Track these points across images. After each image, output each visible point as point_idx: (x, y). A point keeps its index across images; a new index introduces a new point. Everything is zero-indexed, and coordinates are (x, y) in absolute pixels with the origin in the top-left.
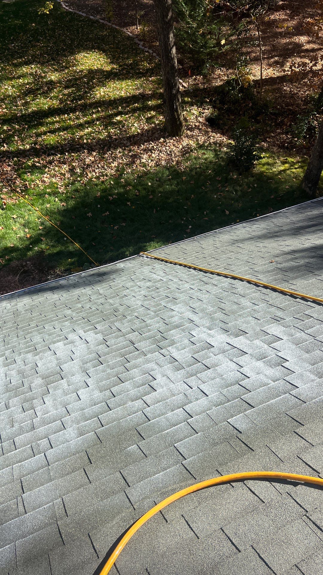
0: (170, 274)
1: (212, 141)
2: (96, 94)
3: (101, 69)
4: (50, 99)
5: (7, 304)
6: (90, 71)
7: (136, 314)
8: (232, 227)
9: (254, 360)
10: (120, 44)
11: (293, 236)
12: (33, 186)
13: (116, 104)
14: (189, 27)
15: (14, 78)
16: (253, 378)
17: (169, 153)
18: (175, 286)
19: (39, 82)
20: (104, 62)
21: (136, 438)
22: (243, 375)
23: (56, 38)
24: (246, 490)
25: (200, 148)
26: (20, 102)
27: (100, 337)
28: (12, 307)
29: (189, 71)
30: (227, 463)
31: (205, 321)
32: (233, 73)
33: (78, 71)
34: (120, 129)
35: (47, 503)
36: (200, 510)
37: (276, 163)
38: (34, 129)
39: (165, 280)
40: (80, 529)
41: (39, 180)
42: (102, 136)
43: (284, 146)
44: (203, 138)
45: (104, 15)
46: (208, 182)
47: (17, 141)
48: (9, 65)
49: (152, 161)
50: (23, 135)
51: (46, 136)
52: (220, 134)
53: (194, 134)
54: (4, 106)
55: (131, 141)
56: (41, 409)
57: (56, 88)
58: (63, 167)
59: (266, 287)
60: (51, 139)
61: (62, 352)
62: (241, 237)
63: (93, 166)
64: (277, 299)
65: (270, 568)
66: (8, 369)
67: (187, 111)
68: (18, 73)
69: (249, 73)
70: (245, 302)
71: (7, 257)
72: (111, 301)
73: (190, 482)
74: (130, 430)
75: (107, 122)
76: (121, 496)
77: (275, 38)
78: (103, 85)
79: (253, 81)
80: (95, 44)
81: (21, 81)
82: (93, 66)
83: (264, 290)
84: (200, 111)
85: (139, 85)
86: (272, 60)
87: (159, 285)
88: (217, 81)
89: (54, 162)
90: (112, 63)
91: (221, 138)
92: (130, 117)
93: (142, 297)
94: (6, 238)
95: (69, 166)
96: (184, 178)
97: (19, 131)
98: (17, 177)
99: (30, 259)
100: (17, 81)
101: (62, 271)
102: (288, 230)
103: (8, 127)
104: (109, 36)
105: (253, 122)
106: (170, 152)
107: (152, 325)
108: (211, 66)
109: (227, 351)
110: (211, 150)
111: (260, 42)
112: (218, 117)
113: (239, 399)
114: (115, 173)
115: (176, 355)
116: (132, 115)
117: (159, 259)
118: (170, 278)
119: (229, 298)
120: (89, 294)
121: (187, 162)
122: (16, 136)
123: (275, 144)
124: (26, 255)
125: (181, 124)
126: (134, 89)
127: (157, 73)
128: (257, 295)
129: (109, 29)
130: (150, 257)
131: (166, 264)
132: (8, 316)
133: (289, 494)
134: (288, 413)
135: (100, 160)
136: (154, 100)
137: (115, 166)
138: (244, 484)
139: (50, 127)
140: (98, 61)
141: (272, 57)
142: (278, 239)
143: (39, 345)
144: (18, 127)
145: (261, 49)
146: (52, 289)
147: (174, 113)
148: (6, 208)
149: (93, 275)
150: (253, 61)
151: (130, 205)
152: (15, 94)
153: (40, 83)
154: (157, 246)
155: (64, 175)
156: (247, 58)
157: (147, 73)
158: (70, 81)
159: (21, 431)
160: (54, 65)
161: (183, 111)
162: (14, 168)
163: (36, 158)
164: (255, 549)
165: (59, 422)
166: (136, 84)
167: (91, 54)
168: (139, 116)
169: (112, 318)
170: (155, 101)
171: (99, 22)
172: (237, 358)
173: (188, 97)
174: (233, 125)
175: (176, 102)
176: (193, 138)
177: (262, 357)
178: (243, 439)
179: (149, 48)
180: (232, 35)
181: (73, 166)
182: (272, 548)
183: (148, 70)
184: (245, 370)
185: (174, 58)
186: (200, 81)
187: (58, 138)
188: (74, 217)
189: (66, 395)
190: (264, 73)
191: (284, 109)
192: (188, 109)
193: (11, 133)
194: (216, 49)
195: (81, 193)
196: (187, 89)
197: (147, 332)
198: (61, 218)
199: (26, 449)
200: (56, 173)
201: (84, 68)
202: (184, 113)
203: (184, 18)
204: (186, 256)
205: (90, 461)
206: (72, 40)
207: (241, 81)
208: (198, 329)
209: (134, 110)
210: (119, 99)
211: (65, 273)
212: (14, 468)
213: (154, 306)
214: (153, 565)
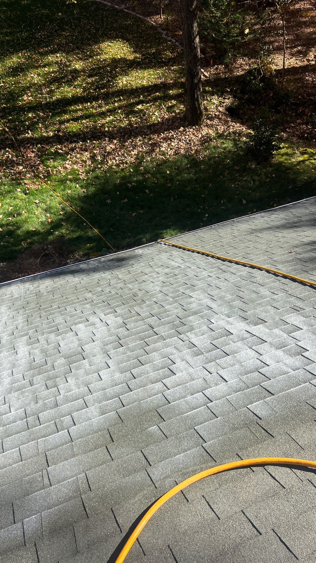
0: (188, 261)
1: (231, 130)
2: (118, 83)
3: (124, 58)
4: (74, 87)
5: (29, 285)
6: (113, 60)
7: (155, 299)
8: (250, 216)
9: (273, 349)
10: (143, 34)
11: (313, 227)
12: (55, 172)
13: (138, 93)
14: (213, 16)
15: (40, 66)
16: (273, 366)
17: (188, 141)
18: (193, 273)
19: (64, 70)
20: (127, 51)
21: (156, 419)
22: (262, 363)
23: (81, 27)
24: (266, 475)
25: (220, 137)
26: (45, 90)
27: (120, 320)
28: (35, 288)
29: (211, 60)
30: (247, 448)
31: (223, 308)
32: (255, 63)
33: (102, 60)
34: (141, 118)
35: (72, 477)
36: (221, 492)
37: (295, 153)
38: (58, 116)
39: (183, 267)
40: (103, 504)
41: (61, 167)
42: (123, 124)
43: (303, 136)
44: (223, 127)
45: (129, 5)
46: (226, 172)
47: (41, 128)
48: (35, 53)
49: (171, 149)
50: (47, 123)
51: (69, 124)
52: (240, 123)
53: (213, 123)
54: (29, 94)
55: (151, 130)
56: (64, 387)
57: (80, 77)
58: (84, 154)
59: (285, 277)
60: (74, 127)
61: (84, 333)
62: (259, 227)
63: (113, 154)
64: (296, 289)
65: (291, 552)
66: (32, 348)
67: (207, 100)
68: (44, 62)
69: (271, 63)
70: (264, 291)
71: (28, 241)
72: (130, 286)
73: (210, 464)
74: (150, 411)
75: (129, 110)
76: (143, 474)
77: (299, 27)
78: (126, 74)
79: (275, 70)
80: (119, 33)
81: (46, 69)
82: (116, 55)
83: (284, 280)
84: (220, 100)
85: (161, 74)
86: (295, 50)
87: (177, 272)
88: (239, 70)
89: (76, 149)
90: (135, 52)
91: (240, 128)
92: (151, 106)
93: (160, 283)
94: (28, 222)
95: (90, 153)
96: (202, 167)
97: (43, 118)
98: (40, 164)
99: (52, 243)
100: (43, 70)
101: (81, 255)
102: (307, 221)
103: (32, 115)
104: (133, 25)
105: (273, 112)
106: (190, 141)
107: (171, 311)
108: (232, 56)
109: (246, 339)
110: (231, 140)
111: (284, 31)
112: (238, 107)
113: (259, 386)
114: (134, 161)
115: (194, 340)
116: (153, 104)
117: (176, 247)
118: (188, 265)
119: (247, 287)
120: (109, 278)
121: (206, 151)
122: (40, 123)
123: (295, 134)
124: (46, 239)
125: (201, 113)
126: (155, 78)
127: (179, 62)
128: (277, 284)
129: (133, 18)
130: (168, 244)
131: (183, 251)
132: (30, 297)
133: (310, 481)
134: (308, 402)
135: (121, 148)
136: (175, 88)
137: (135, 154)
138: (264, 469)
139: (73, 114)
140: (121, 50)
141: (295, 47)
142: (297, 229)
143: (61, 326)
144: (42, 114)
145: (284, 38)
146: (73, 272)
147: (194, 102)
148: (29, 193)
149: (112, 260)
150: (276, 50)
151: (148, 193)
152: (40, 82)
153: (65, 72)
154: (173, 233)
155: (85, 162)
156: (269, 48)
157: (169, 62)
158: (93, 69)
159: (45, 407)
160: (79, 54)
161: (204, 100)
162: (37, 154)
163: (59, 145)
164: (276, 533)
165: (81, 401)
166: (157, 73)
167: (115, 43)
168: (160, 104)
169: (131, 303)
170: (176, 90)
171: (124, 12)
172: (256, 346)
173: (209, 87)
174: (253, 115)
175: (197, 91)
176: (213, 128)
177: (281, 346)
178: (263, 425)
179: (172, 38)
180: (256, 24)
181: (94, 153)
182: (294, 533)
183: (170, 59)
184: (265, 358)
185: (197, 47)
186: (221, 70)
187: (80, 126)
188: (93, 203)
189: (88, 374)
190: (287, 63)
191: (306, 99)
192: (208, 98)
193: (35, 120)
194: (239, 38)
195: (101, 180)
196: (208, 78)
197: (165, 317)
198: (81, 204)
199: (50, 425)
200: (77, 160)
201: (107, 57)
202: (205, 103)
203: (207, 7)
204: (203, 244)
205: (112, 439)
206: (97, 30)
207: (262, 71)
208: (216, 316)
209: (155, 99)
210: (141, 88)
211: (84, 257)
212: (39, 443)
213: (173, 292)
214: (175, 542)
